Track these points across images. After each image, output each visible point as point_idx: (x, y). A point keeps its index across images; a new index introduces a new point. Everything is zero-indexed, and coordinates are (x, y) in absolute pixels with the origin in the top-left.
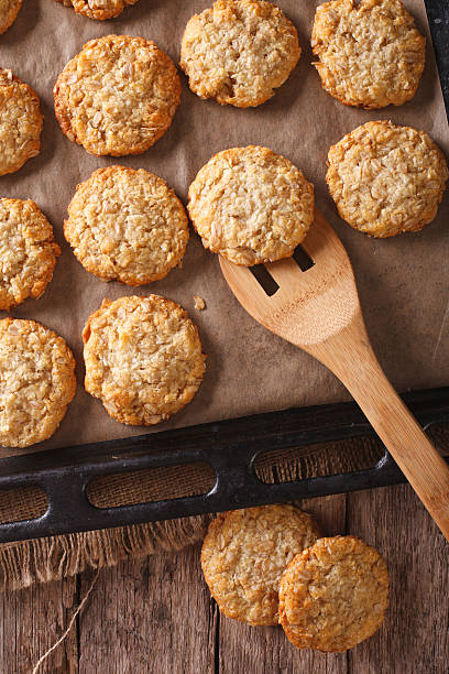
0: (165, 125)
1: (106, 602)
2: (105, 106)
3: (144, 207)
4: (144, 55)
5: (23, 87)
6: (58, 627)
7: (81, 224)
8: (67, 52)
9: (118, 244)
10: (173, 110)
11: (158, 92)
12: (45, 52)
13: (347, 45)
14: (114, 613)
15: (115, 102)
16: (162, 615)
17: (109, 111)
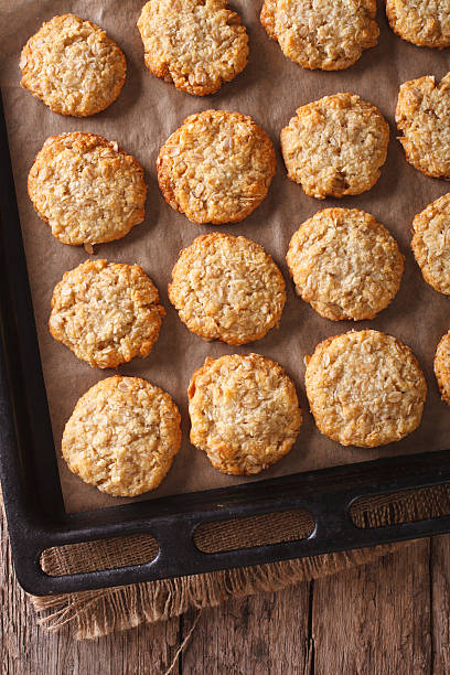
0: (262, 195)
1: (208, 639)
2: (207, 178)
3: (244, 272)
4: (243, 129)
5: (129, 159)
6: (162, 665)
7: (186, 288)
8: (168, 125)
9: (221, 307)
10: (269, 181)
11: (256, 164)
12: (148, 126)
13: (430, 122)
14: (215, 650)
15: (217, 174)
16: (260, 650)
17: (211, 182)
